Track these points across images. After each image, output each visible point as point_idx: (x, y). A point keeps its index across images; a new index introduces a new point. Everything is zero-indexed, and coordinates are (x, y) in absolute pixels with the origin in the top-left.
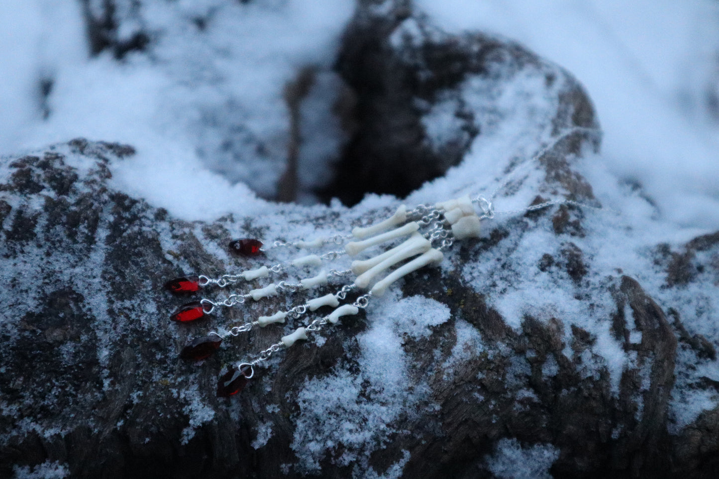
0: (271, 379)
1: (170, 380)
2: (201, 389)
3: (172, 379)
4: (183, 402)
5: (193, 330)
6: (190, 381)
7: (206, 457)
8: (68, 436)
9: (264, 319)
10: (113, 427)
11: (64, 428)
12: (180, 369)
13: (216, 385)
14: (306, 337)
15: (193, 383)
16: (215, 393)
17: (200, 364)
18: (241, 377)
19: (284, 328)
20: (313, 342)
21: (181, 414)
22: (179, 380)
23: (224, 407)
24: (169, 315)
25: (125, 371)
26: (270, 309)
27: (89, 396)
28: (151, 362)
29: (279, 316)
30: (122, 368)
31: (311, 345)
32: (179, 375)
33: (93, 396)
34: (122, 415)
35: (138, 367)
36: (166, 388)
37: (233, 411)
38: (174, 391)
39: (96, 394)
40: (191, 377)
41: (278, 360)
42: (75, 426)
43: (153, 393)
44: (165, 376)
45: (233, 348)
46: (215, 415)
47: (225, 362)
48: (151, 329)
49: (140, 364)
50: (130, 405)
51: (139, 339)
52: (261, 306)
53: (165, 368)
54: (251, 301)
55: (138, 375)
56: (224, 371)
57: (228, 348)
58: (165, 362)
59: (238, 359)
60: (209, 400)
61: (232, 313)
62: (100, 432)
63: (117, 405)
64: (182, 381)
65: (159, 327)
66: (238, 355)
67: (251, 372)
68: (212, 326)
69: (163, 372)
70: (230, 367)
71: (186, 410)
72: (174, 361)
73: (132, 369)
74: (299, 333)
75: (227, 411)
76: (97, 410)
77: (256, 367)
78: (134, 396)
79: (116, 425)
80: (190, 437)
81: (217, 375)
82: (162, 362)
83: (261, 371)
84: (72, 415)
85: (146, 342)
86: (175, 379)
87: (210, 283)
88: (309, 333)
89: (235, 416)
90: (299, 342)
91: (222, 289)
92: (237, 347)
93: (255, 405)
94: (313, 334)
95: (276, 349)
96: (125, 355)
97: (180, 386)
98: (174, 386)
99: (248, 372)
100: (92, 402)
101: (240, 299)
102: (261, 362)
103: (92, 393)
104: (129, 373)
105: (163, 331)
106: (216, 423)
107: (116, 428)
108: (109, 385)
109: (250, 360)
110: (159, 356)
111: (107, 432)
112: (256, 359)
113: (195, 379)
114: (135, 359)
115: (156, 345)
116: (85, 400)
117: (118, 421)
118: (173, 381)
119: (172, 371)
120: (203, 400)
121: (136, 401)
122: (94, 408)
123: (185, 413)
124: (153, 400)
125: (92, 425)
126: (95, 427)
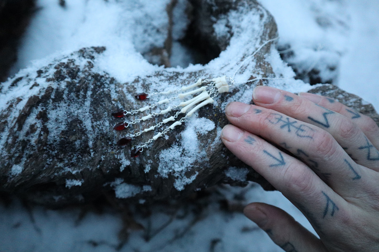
0: (149, 151)
1: (114, 151)
2: (125, 154)
3: (115, 151)
4: (119, 159)
5: (122, 133)
6: (121, 152)
7: (129, 173)
8: (81, 172)
9: (146, 130)
10: (96, 168)
11: (79, 169)
12: (117, 148)
13: (130, 153)
14: (162, 136)
15: (122, 152)
16: (130, 156)
17: (124, 146)
18: (139, 152)
19: (154, 132)
20: (164, 138)
21: (119, 163)
22: (117, 152)
23: (133, 160)
24: (113, 127)
25: (98, 149)
26: (149, 124)
27: (87, 159)
28: (107, 145)
29: (152, 128)
30: (97, 148)
31: (163, 139)
32: (117, 150)
33: (88, 158)
34: (99, 163)
35: (103, 147)
36: (113, 154)
37: (137, 161)
38: (116, 156)
39: (89, 157)
40: (122, 151)
41: (152, 144)
42: (83, 169)
43: (109, 156)
44: (112, 150)
45: (136, 140)
46: (131, 163)
47: (133, 145)
48: (107, 133)
49: (103, 146)
50: (101, 161)
51: (103, 137)
52: (146, 123)
53: (112, 148)
54: (142, 121)
55: (103, 150)
56: (133, 148)
57: (134, 140)
58: (112, 145)
59: (137, 145)
60: (128, 158)
61: (135, 126)
62: (92, 169)
63: (97, 160)
64: (119, 152)
65: (110, 132)
66: (137, 143)
67: (142, 149)
68: (128, 131)
69: (112, 149)
70: (135, 147)
71: (120, 161)
72: (115, 145)
73: (101, 148)
74: (159, 134)
75: (135, 161)
76: (90, 163)
77: (143, 148)
78: (102, 157)
79: (97, 167)
80: (123, 170)
81: (131, 149)
82: (111, 145)
83: (145, 149)
84: (82, 165)
85: (105, 138)
86: (116, 151)
87: (128, 114)
88: (163, 135)
89: (138, 162)
90: (159, 138)
91: (132, 115)
92: (137, 140)
93: (144, 160)
94: (164, 134)
95: (151, 141)
96: (98, 143)
97: (118, 154)
98: (116, 154)
99: (141, 150)
100: (88, 160)
101: (138, 121)
102: (146, 146)
103: (88, 157)
104: (100, 150)
105: (111, 133)
106: (131, 165)
107: (97, 168)
108: (93, 155)
109: (142, 145)
110: (110, 143)
111: (94, 169)
112: (144, 144)
113: (123, 151)
114: (102, 145)
115: (109, 139)
116: (85, 160)
117: (98, 165)
118: (115, 152)
119: (115, 148)
120: (126, 158)
121: (103, 159)
122: (89, 162)
123: (120, 163)
124: (109, 158)
125: (89, 167)
126: (90, 168)
